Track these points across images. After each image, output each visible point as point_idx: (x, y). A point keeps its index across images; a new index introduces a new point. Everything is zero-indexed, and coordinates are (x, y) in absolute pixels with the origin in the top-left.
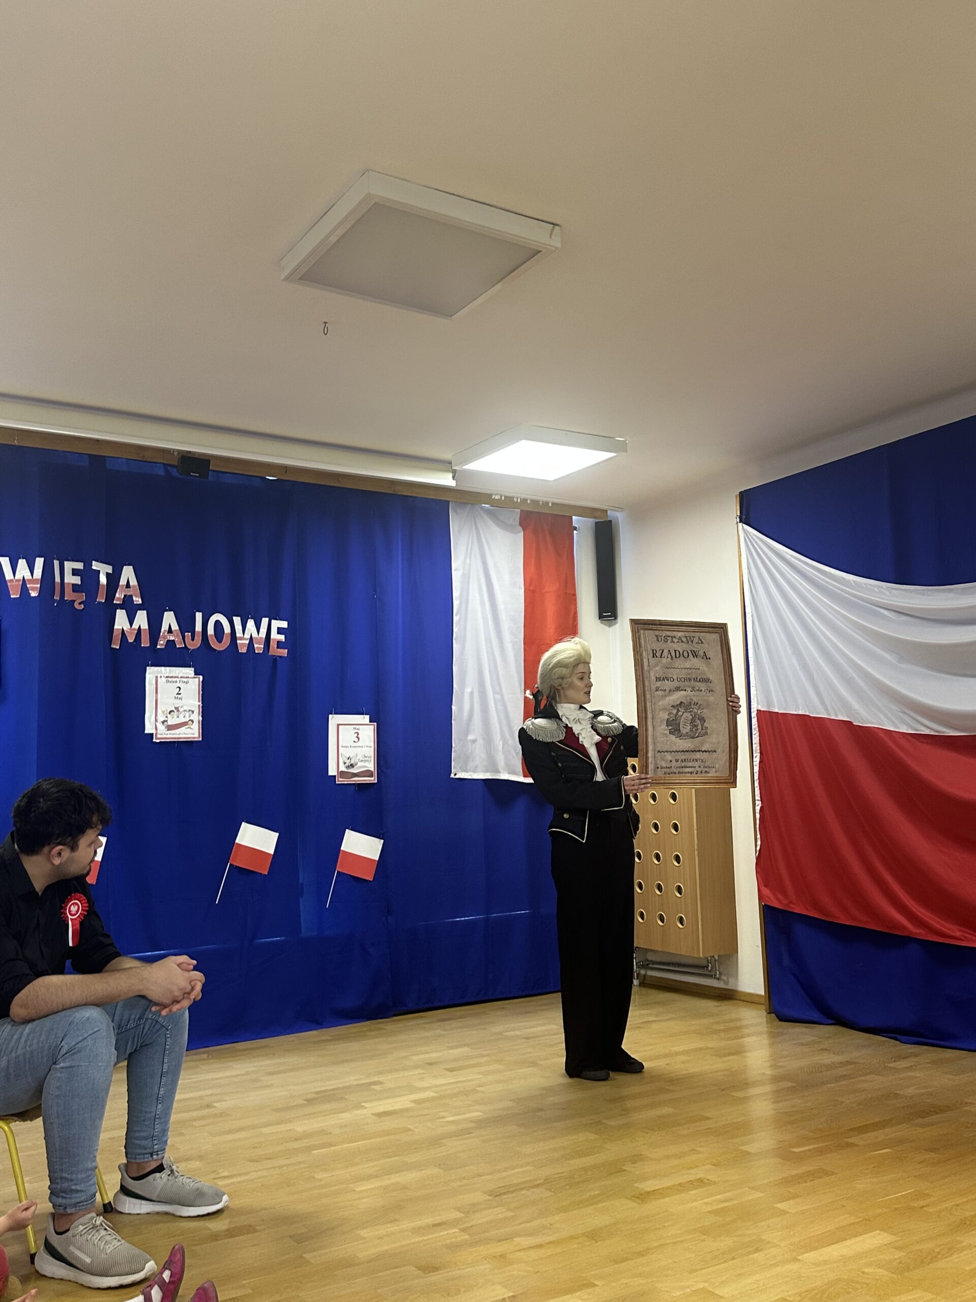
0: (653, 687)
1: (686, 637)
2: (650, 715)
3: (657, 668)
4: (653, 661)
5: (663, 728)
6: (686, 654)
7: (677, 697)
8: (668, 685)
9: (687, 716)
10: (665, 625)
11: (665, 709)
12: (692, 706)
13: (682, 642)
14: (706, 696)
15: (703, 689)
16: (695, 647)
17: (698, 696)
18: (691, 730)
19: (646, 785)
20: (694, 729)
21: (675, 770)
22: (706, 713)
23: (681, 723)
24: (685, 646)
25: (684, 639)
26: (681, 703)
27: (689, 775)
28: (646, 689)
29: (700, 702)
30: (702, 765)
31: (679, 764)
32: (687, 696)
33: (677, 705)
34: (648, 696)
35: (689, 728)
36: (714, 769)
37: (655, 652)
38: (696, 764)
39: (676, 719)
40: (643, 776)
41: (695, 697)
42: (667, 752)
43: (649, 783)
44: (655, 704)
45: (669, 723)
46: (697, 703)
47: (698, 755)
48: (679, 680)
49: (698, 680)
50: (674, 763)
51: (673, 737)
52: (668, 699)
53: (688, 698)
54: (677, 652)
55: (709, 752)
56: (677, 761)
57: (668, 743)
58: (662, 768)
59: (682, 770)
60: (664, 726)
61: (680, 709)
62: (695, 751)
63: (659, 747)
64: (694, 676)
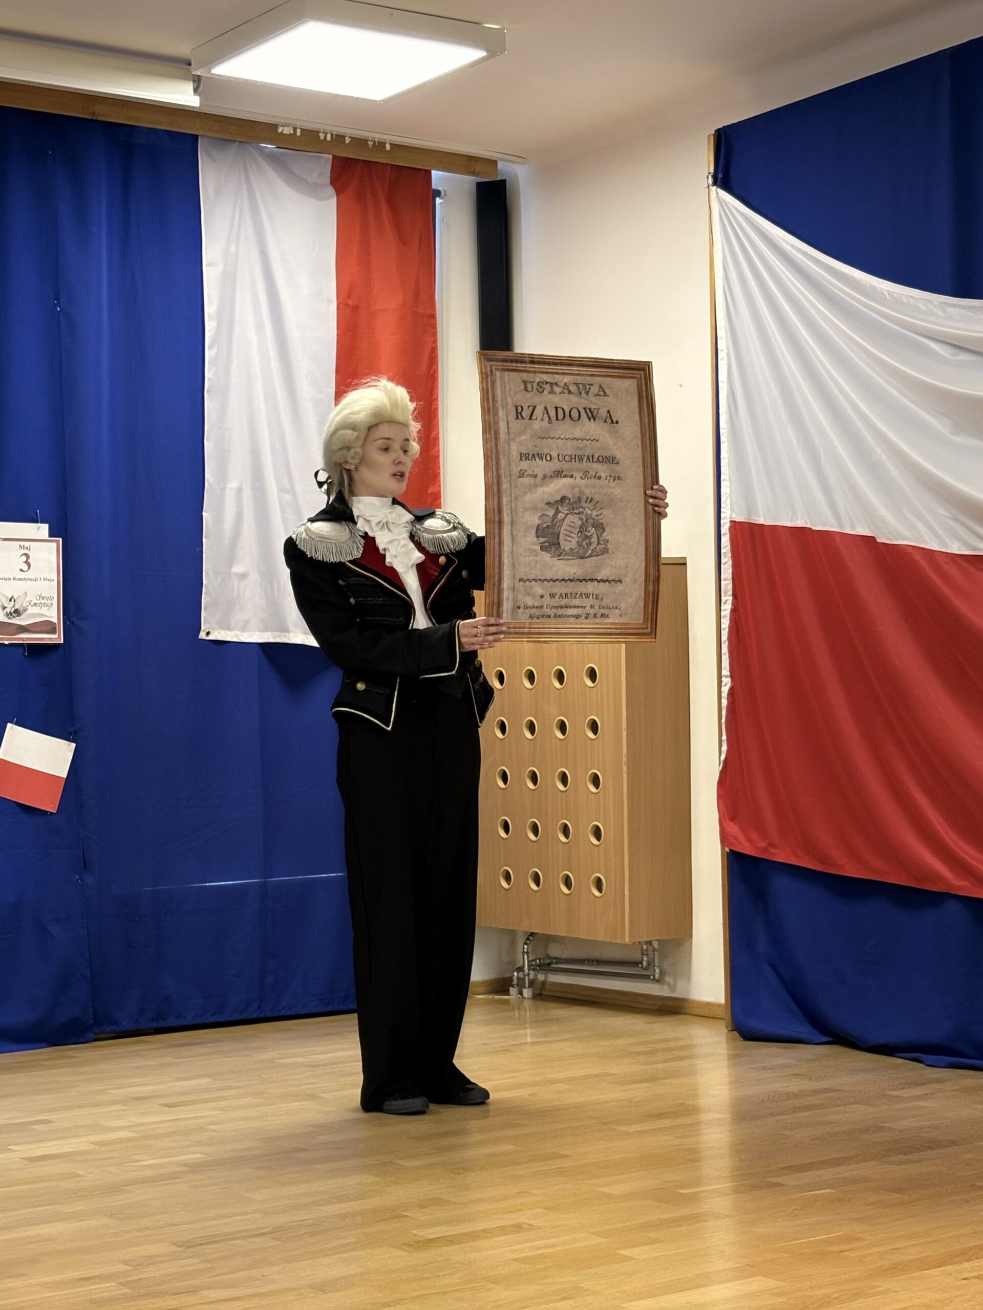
0: (515, 470)
1: (577, 384)
2: (506, 518)
3: (523, 438)
4: (516, 425)
5: (530, 540)
6: (575, 414)
7: (556, 488)
8: (541, 467)
9: (573, 520)
10: (539, 363)
11: (534, 508)
12: (583, 504)
13: (570, 392)
14: (609, 487)
15: (603, 475)
16: (592, 402)
17: (594, 487)
18: (580, 545)
19: (496, 636)
20: (584, 543)
21: (549, 611)
22: (606, 515)
23: (562, 532)
24: (574, 399)
25: (573, 388)
26: (563, 499)
27: (572, 620)
28: (502, 472)
29: (597, 498)
30: (597, 603)
31: (556, 601)
32: (573, 487)
33: (557, 501)
34: (505, 486)
35: (574, 541)
36: (617, 611)
37: (519, 409)
38: (587, 602)
39: (554, 525)
40: (492, 620)
41: (587, 487)
42: (536, 580)
43: (502, 632)
44: (516, 499)
45: (540, 532)
46: (592, 500)
47: (590, 588)
48: (561, 458)
49: (595, 460)
50: (547, 600)
51: (546, 556)
52: (540, 491)
53: (576, 490)
54: (560, 411)
55: (609, 582)
56: (552, 596)
57: (538, 565)
58: (526, 607)
59: (560, 612)
60: (532, 537)
61: (560, 508)
62: (586, 581)
63: (522, 572)
64: (588, 452)
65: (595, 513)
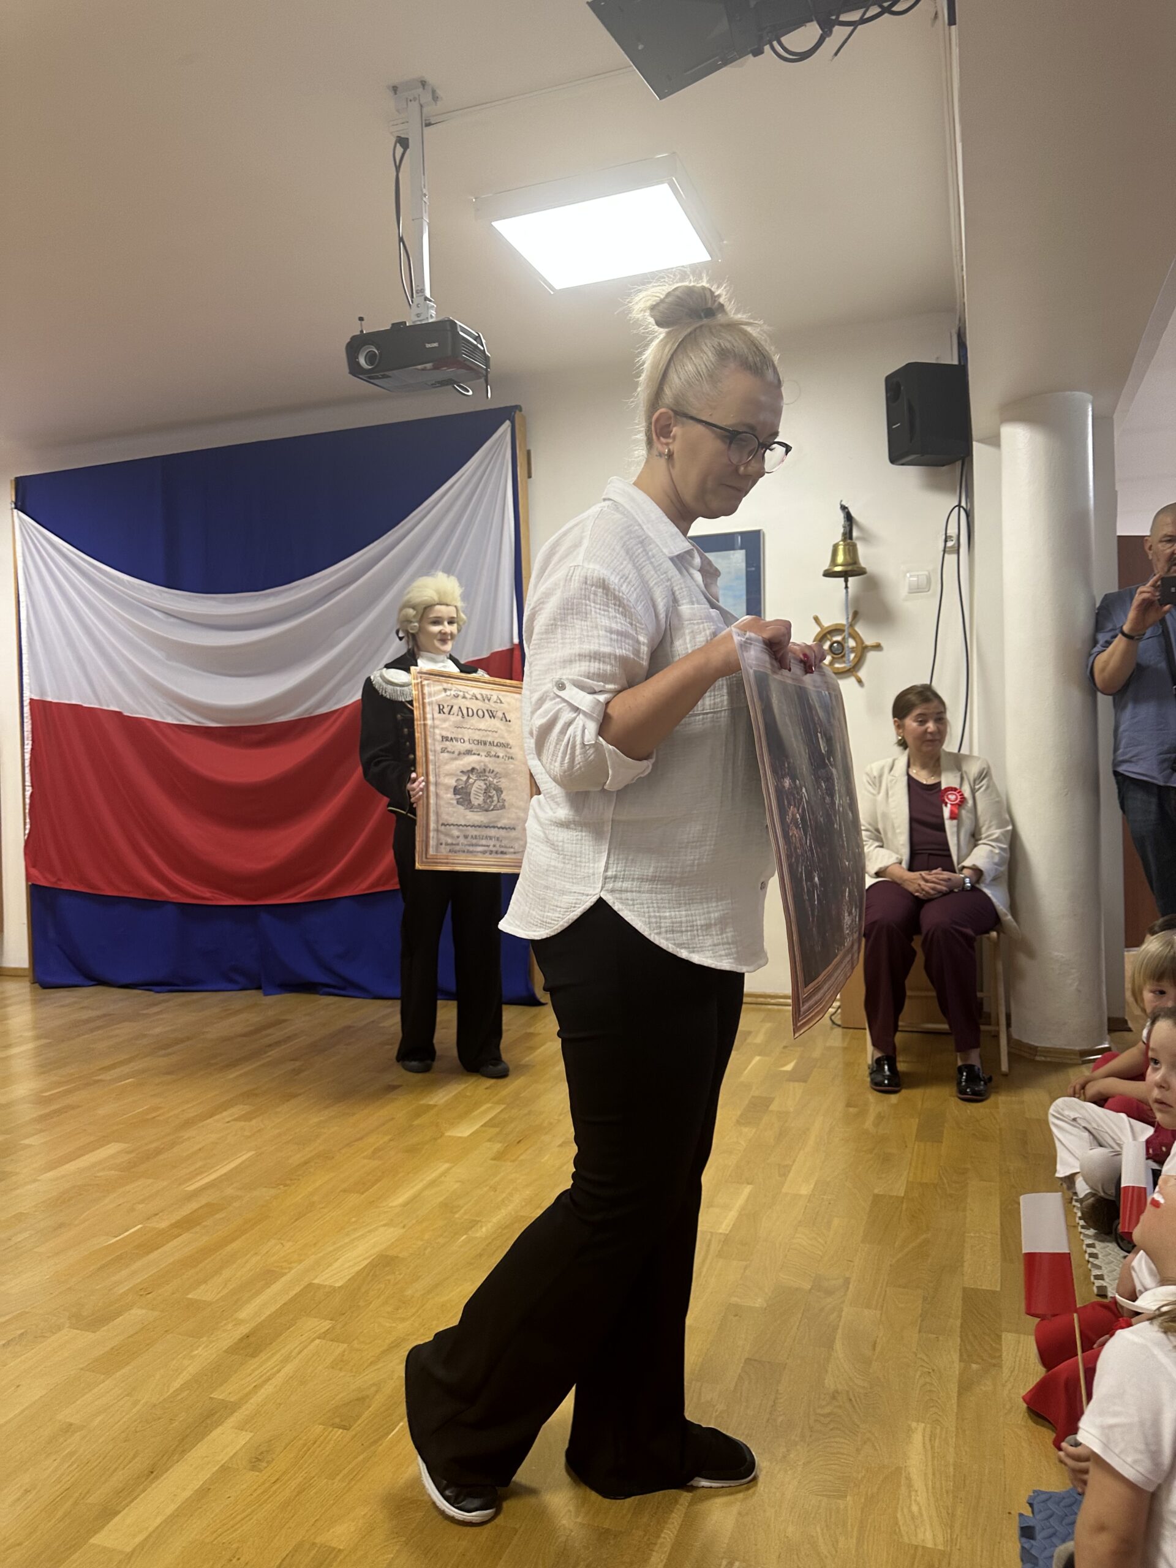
0: (438, 748)
1: (481, 694)
3: (444, 726)
4: (439, 718)
5: (449, 797)
6: (480, 713)
7: (468, 762)
8: (456, 747)
9: (481, 784)
11: (453, 774)
12: (487, 774)
13: (477, 699)
14: (505, 763)
15: (501, 755)
16: (491, 705)
17: (494, 762)
18: (485, 802)
20: (488, 801)
21: (463, 848)
22: (503, 783)
23: (473, 792)
24: (479, 703)
25: (478, 696)
26: (473, 769)
27: (480, 855)
28: (430, 746)
29: (497, 770)
30: (497, 845)
31: (469, 841)
32: (480, 762)
33: (468, 771)
34: (431, 757)
35: (481, 798)
36: (512, 850)
37: (441, 707)
38: (492, 843)
39: (466, 787)
41: (490, 763)
42: (453, 825)
44: (439, 767)
45: (456, 791)
46: (493, 771)
47: (492, 832)
48: (471, 742)
49: (495, 744)
50: (462, 840)
51: (461, 808)
52: (456, 763)
53: (482, 764)
54: (470, 710)
55: (506, 829)
56: (466, 837)
57: (455, 815)
58: (447, 844)
59: (471, 849)
60: (450, 795)
61: (471, 776)
62: (490, 827)
63: (445, 818)
64: (490, 739)
65: (495, 781)
